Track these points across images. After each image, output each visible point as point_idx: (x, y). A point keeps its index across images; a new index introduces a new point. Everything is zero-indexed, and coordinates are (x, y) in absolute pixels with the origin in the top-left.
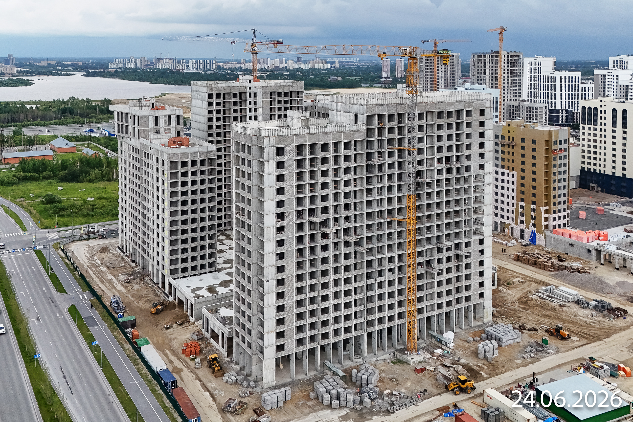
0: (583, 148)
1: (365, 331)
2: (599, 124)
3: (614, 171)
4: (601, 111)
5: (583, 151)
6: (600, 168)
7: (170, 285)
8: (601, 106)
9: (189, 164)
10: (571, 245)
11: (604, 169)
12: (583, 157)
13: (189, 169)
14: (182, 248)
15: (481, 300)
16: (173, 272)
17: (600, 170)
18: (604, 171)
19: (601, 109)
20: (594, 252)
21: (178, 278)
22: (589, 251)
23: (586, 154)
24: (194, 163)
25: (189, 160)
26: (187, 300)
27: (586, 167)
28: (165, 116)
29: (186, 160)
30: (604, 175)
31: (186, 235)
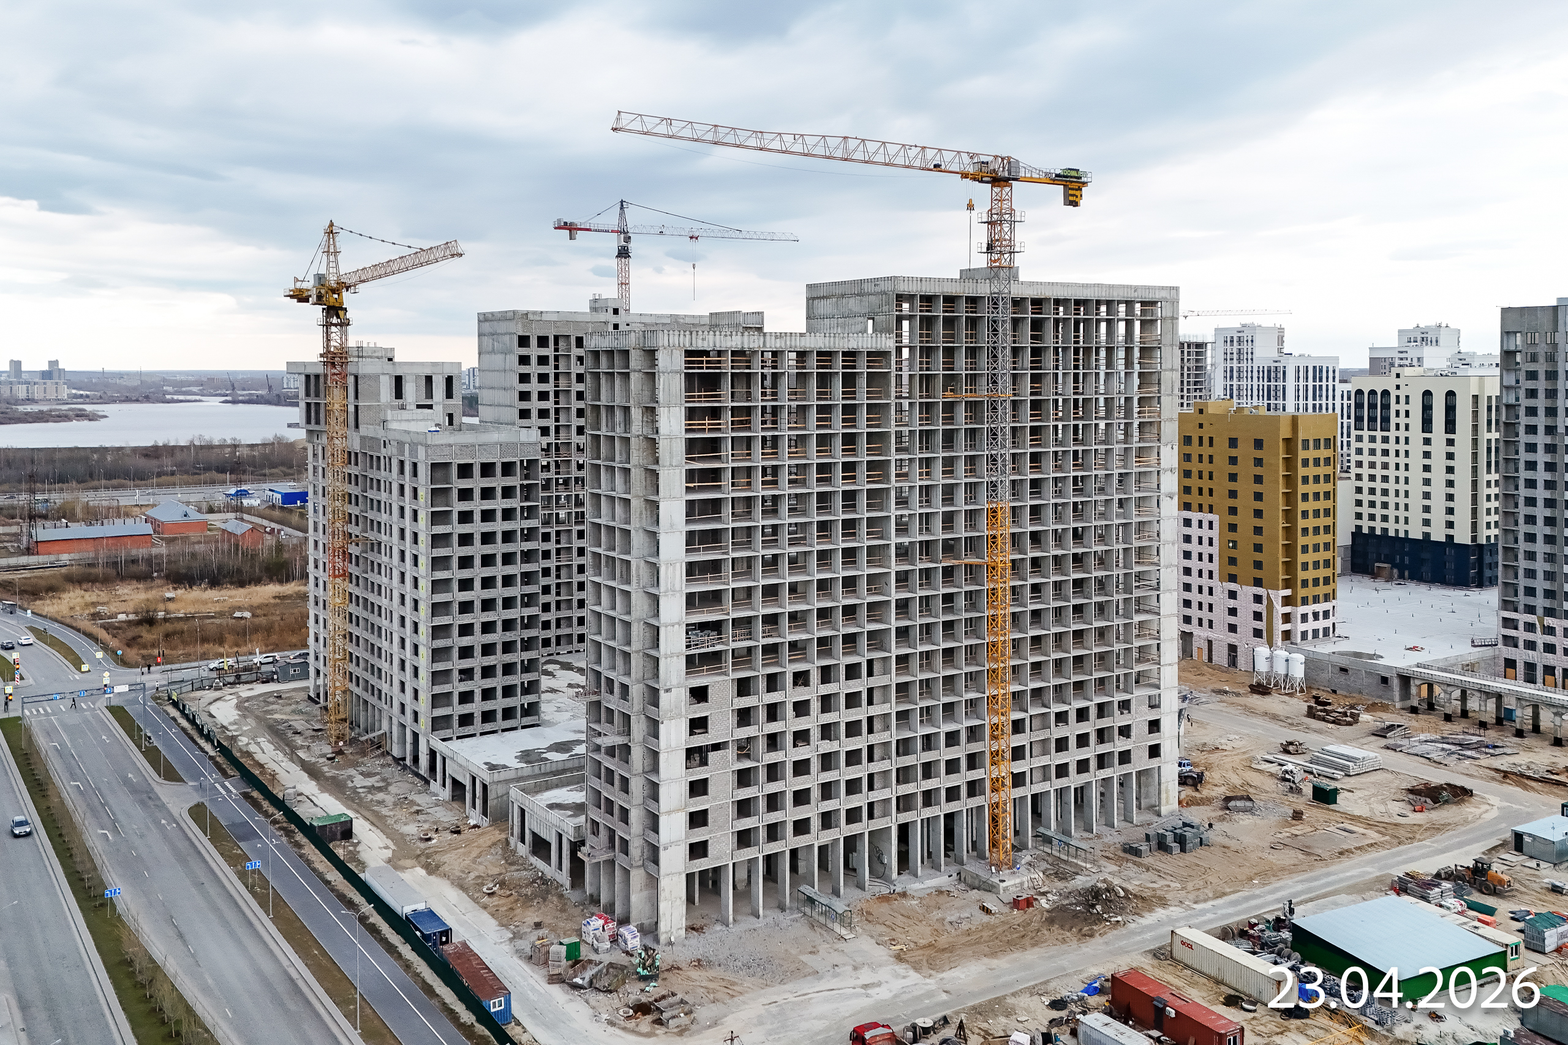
0: (1359, 484)
1: (892, 822)
2: (1393, 427)
3: (1426, 529)
4: (1398, 397)
5: (1359, 490)
6: (1397, 526)
7: (433, 754)
8: (1398, 387)
9: (477, 471)
10: (1344, 670)
11: (1406, 527)
12: (1359, 503)
13: (477, 483)
14: (461, 667)
15: (1154, 763)
16: (438, 724)
17: (1397, 531)
18: (1406, 532)
19: (1398, 392)
20: (1396, 683)
21: (450, 739)
22: (1385, 680)
23: (1365, 497)
24: (487, 469)
25: (477, 461)
26: (474, 779)
27: (1366, 525)
28: (417, 377)
29: (470, 461)
30: (1406, 539)
31: (469, 638)
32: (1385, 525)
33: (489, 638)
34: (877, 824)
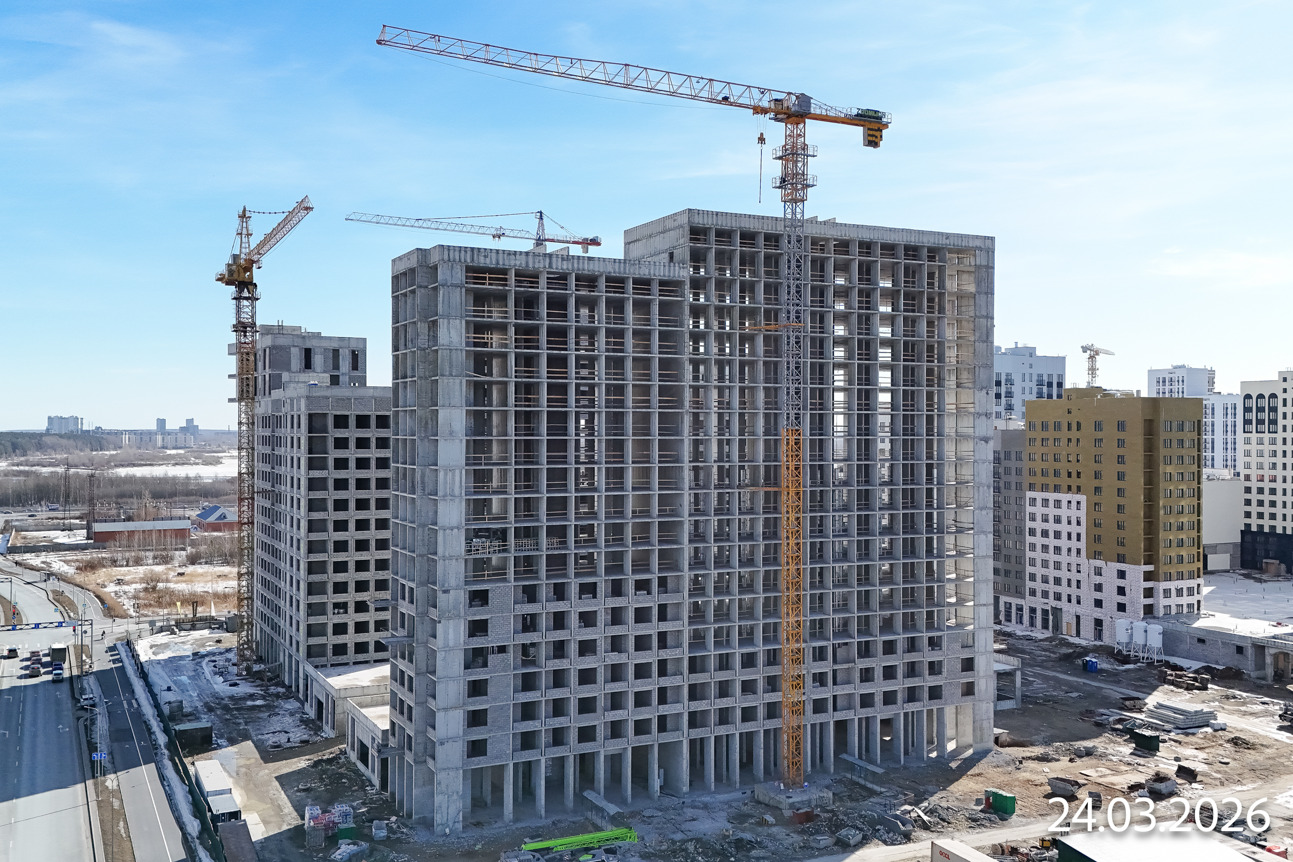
0: (1248, 484)
1: (685, 734)
2: (1280, 428)
4: (1285, 400)
5: (1248, 490)
6: (1284, 524)
7: (306, 678)
8: (1285, 391)
9: (352, 422)
10: (1201, 641)
12: (1248, 502)
13: (352, 433)
14: (335, 601)
15: (968, 700)
16: (312, 652)
17: (1284, 528)
19: (1285, 396)
20: (1250, 652)
21: (325, 666)
22: (1240, 650)
23: (1254, 497)
24: (363, 421)
25: (352, 413)
27: (1254, 523)
28: (326, 350)
29: (346, 413)
31: (343, 574)
32: (1273, 523)
33: (363, 576)
34: (668, 737)
